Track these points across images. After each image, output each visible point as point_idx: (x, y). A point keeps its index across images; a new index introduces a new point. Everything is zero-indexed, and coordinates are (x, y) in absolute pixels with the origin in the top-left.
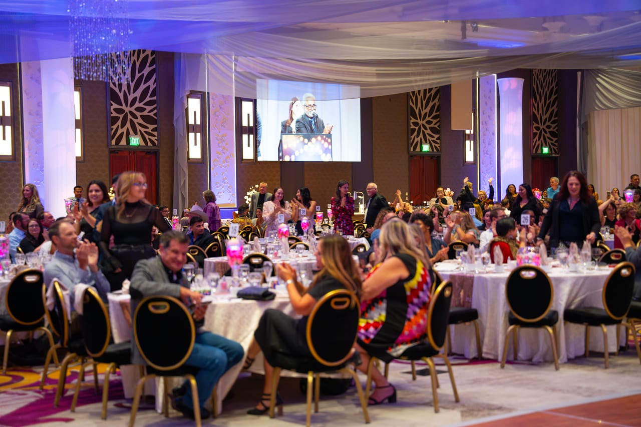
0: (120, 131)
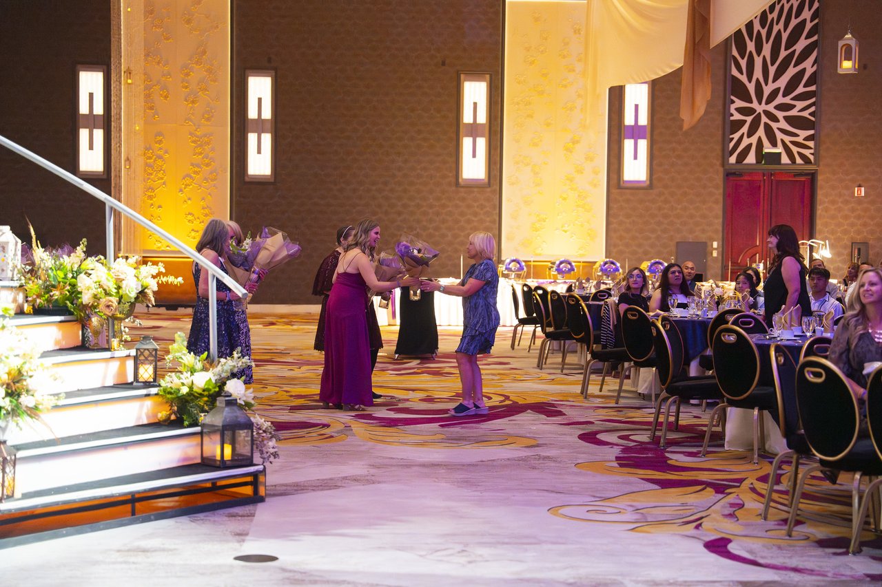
0: (745, 142)
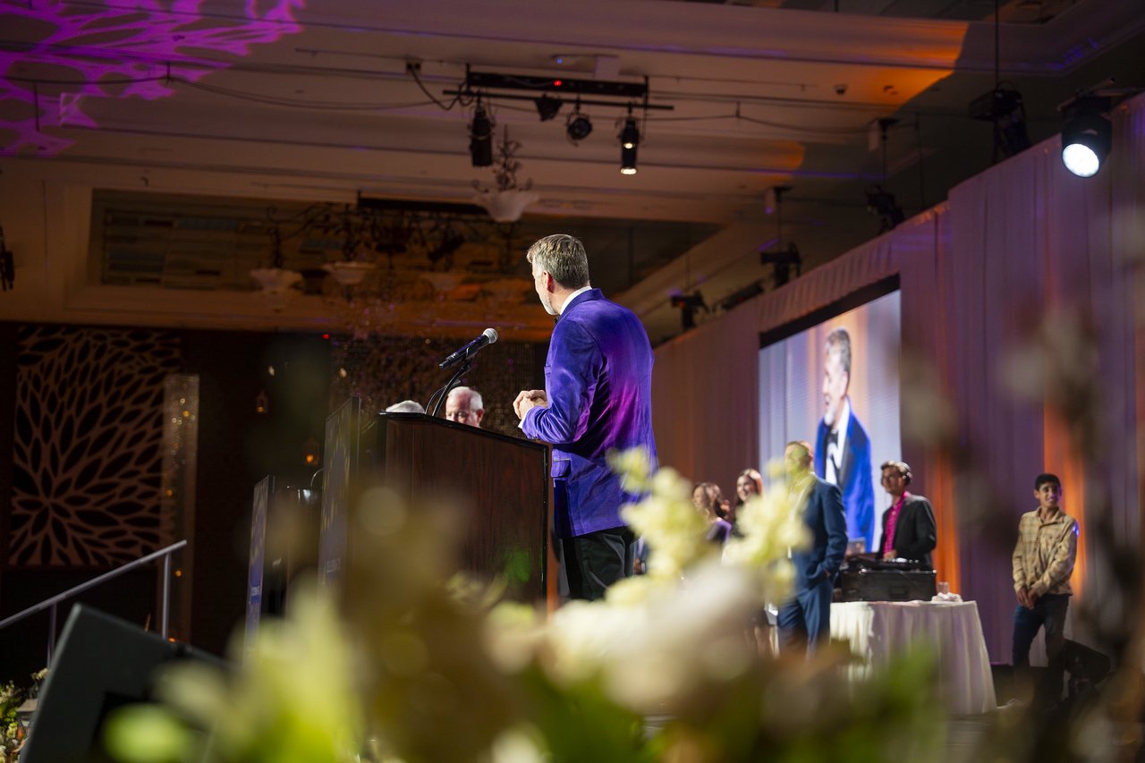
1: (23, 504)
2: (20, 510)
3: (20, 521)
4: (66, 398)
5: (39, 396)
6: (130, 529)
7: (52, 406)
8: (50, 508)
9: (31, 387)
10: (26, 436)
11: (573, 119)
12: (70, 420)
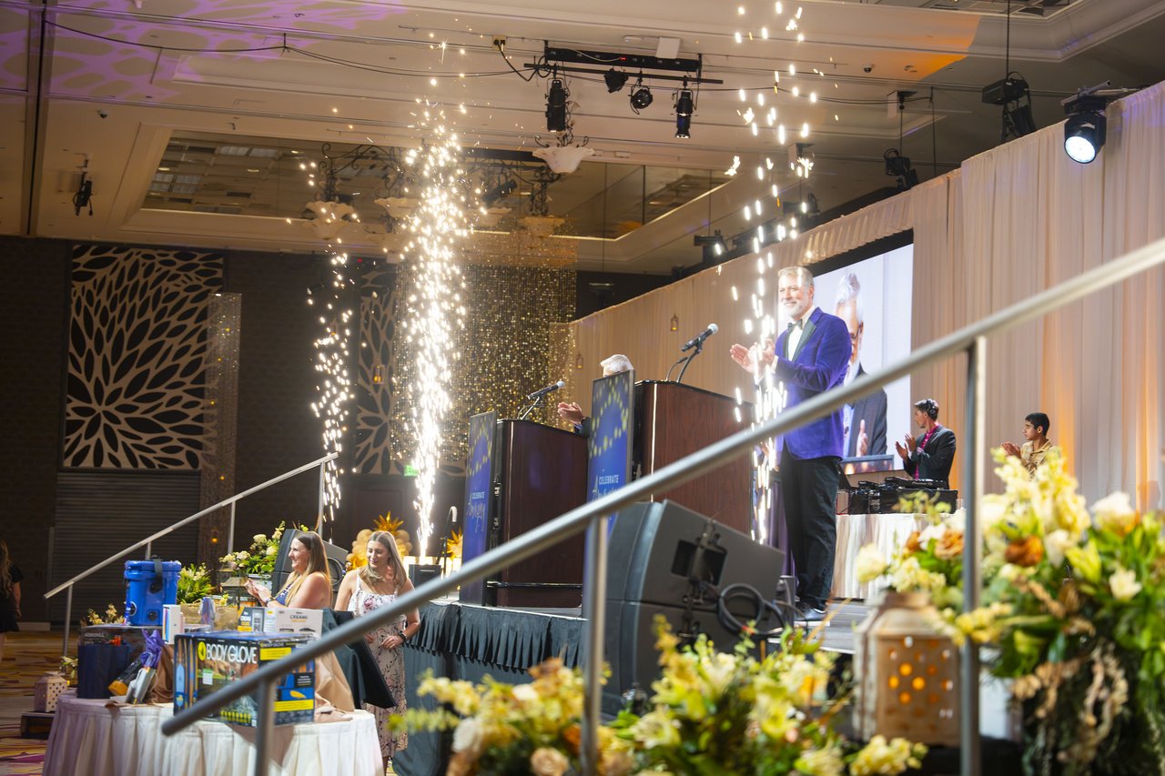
1: (76, 410)
2: (74, 416)
3: (75, 426)
4: (116, 313)
5: (92, 310)
6: (176, 436)
7: (103, 320)
8: (102, 415)
9: (84, 302)
10: (80, 346)
11: (637, 90)
12: (121, 332)
